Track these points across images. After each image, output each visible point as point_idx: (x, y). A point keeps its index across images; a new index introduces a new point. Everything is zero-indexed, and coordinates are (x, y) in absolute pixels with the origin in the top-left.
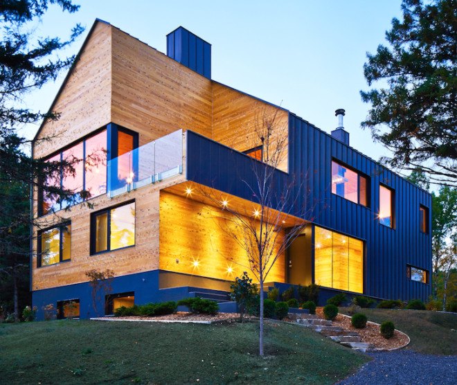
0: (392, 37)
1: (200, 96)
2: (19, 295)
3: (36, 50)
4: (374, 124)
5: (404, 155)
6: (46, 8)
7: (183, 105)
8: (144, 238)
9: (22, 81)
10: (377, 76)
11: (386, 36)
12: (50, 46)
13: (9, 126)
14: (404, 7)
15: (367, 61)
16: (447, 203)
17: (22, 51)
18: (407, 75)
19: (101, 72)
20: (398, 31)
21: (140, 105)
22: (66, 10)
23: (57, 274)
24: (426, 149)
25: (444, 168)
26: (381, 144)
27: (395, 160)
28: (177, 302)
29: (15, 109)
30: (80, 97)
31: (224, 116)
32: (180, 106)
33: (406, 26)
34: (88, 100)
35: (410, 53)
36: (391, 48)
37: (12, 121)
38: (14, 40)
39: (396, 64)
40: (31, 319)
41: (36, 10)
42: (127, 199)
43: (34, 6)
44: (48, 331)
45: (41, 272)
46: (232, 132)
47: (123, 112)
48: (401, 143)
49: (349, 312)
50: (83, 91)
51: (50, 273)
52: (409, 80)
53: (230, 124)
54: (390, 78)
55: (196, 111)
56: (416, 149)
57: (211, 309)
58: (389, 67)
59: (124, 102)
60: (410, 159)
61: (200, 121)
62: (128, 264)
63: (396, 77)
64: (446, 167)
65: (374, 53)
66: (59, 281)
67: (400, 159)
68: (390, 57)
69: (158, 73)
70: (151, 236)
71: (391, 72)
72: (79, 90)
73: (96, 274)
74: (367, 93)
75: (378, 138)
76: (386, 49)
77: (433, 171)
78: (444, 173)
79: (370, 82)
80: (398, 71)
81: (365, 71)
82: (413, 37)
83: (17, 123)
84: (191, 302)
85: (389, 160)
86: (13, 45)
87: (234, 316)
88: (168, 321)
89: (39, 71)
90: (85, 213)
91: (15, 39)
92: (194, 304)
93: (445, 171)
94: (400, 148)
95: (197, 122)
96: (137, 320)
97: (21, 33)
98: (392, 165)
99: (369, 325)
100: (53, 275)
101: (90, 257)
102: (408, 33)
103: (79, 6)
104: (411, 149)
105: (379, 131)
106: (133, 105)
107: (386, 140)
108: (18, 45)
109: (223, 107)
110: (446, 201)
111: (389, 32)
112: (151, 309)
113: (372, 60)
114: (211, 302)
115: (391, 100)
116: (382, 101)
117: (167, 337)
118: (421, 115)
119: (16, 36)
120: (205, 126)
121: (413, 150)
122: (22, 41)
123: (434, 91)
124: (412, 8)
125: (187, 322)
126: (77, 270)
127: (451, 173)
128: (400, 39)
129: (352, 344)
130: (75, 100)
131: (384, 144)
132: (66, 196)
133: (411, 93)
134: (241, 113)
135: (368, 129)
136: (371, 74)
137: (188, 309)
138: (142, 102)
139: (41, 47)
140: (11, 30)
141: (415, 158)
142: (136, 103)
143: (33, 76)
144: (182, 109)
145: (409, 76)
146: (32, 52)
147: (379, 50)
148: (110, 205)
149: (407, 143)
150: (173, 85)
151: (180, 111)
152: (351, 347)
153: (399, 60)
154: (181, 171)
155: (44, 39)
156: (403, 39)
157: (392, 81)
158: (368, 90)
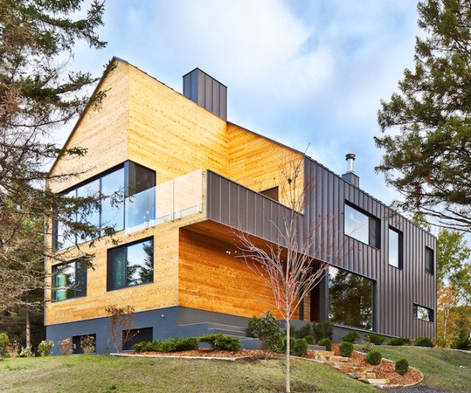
0: (405, 87)
1: (216, 136)
2: (31, 329)
3: (65, 85)
4: (388, 169)
5: (415, 199)
6: (73, 43)
7: (199, 145)
8: (163, 275)
9: (47, 116)
10: (390, 123)
11: (399, 85)
12: (81, 82)
13: (34, 160)
14: (417, 58)
15: (381, 108)
16: (446, 246)
17: (51, 85)
18: (419, 123)
19: (118, 110)
20: (411, 81)
21: (157, 144)
22: (93, 47)
23: (72, 309)
24: (438, 194)
25: (453, 212)
26: (393, 189)
27: (407, 204)
28: (198, 338)
29: (41, 143)
30: (96, 134)
31: (239, 157)
32: (196, 145)
33: (418, 77)
34: (105, 137)
35: (422, 102)
36: (404, 97)
37: (37, 156)
38: (43, 74)
39: (408, 112)
40: (47, 354)
41: (63, 45)
42: (145, 236)
43: (60, 41)
44: (69, 366)
45: (56, 306)
46: (247, 174)
47: (140, 149)
48: (413, 188)
49: (363, 349)
50: (100, 128)
51: (65, 308)
52: (420, 128)
53: (246, 165)
54: (403, 126)
55: (212, 152)
56: (426, 194)
57: (233, 345)
58: (403, 114)
59: (141, 139)
60: (420, 203)
61: (216, 161)
62: (147, 300)
63: (409, 125)
64: (455, 211)
65: (388, 101)
66: (75, 316)
67: (411, 203)
68: (404, 106)
69: (175, 113)
70: (171, 273)
71: (403, 120)
72: (95, 127)
73: (116, 310)
74: (380, 139)
75: (391, 183)
76: (400, 97)
77: (443, 216)
78: (454, 217)
79: (383, 128)
80: (411, 118)
81: (379, 118)
82: (424, 87)
83: (42, 157)
84: (214, 339)
85: (400, 204)
86: (42, 79)
87: (255, 353)
88: (191, 357)
89: (64, 106)
90: (101, 249)
91: (45, 73)
92: (216, 340)
93: (454, 216)
94: (413, 193)
95: (213, 162)
96: (159, 356)
97: (52, 68)
98: (404, 208)
99: (383, 362)
100: (69, 310)
101: (107, 293)
102: (420, 83)
103: (106, 43)
104: (422, 194)
105: (393, 175)
106: (151, 144)
107: (400, 184)
108: (48, 79)
109: (238, 148)
110: (445, 243)
111: (402, 82)
112: (173, 346)
113: (386, 108)
114: (233, 339)
115: (405, 146)
116: (396, 147)
117: (192, 373)
118: (432, 162)
119: (46, 70)
120: (221, 166)
121: (423, 195)
122: (52, 75)
123: (446, 139)
124: (425, 59)
125: (210, 358)
126: (93, 305)
127: (460, 218)
128: (411, 88)
129: (370, 381)
130: (91, 137)
131: (397, 189)
132: (90, 232)
133: (425, 140)
134: (256, 154)
135: (381, 174)
136: (385, 122)
137: (210, 345)
138: (159, 141)
139: (72, 83)
140: (41, 63)
141: (426, 203)
142: (154, 142)
143: (58, 111)
144: (198, 149)
145: (421, 125)
146: (62, 86)
147: (393, 98)
148: (128, 242)
149: (419, 188)
150: (190, 125)
151: (196, 151)
152: (369, 383)
153: (411, 108)
154: (201, 210)
155: (75, 74)
156: (415, 88)
157: (405, 128)
158: (381, 136)
